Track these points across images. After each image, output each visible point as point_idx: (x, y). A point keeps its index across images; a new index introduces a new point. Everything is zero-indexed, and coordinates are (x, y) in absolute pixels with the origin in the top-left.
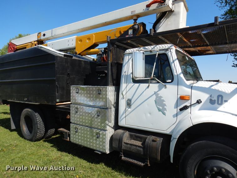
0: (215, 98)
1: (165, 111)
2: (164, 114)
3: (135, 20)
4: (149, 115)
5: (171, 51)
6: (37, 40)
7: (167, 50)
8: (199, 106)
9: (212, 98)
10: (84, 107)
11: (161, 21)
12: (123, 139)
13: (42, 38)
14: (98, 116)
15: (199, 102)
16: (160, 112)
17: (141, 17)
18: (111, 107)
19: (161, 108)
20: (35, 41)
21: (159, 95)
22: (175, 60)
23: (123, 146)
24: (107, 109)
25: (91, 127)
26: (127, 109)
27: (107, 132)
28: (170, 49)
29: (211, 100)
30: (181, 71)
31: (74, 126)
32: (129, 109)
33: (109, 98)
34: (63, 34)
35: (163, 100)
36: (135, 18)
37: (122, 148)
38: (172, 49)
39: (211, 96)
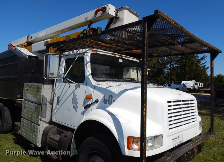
0: (107, 98)
1: (77, 109)
2: (76, 111)
3: (89, 26)
4: (68, 112)
5: (86, 55)
6: (26, 42)
7: (83, 53)
8: (96, 105)
9: (105, 98)
10: (30, 103)
11: (111, 26)
12: (48, 134)
13: (30, 40)
14: (35, 111)
15: (97, 101)
16: (75, 110)
17: (95, 23)
18: (47, 104)
19: (75, 105)
20: (24, 43)
21: (75, 94)
22: (88, 62)
23: (47, 141)
24: (41, 105)
25: (31, 122)
26: (57, 105)
27: (39, 126)
28: (86, 53)
29: (104, 99)
30: (90, 73)
31: (23, 121)
32: (58, 106)
33: (43, 95)
34: (43, 37)
35: (77, 98)
36: (89, 24)
37: (47, 142)
38: (88, 53)
39: (105, 96)
